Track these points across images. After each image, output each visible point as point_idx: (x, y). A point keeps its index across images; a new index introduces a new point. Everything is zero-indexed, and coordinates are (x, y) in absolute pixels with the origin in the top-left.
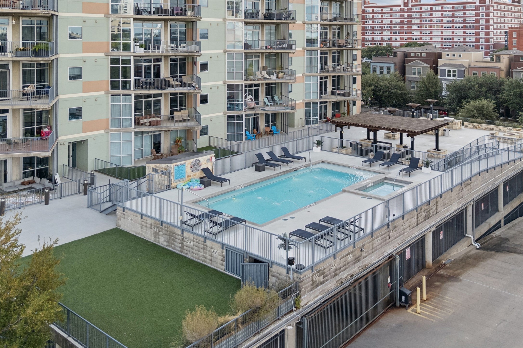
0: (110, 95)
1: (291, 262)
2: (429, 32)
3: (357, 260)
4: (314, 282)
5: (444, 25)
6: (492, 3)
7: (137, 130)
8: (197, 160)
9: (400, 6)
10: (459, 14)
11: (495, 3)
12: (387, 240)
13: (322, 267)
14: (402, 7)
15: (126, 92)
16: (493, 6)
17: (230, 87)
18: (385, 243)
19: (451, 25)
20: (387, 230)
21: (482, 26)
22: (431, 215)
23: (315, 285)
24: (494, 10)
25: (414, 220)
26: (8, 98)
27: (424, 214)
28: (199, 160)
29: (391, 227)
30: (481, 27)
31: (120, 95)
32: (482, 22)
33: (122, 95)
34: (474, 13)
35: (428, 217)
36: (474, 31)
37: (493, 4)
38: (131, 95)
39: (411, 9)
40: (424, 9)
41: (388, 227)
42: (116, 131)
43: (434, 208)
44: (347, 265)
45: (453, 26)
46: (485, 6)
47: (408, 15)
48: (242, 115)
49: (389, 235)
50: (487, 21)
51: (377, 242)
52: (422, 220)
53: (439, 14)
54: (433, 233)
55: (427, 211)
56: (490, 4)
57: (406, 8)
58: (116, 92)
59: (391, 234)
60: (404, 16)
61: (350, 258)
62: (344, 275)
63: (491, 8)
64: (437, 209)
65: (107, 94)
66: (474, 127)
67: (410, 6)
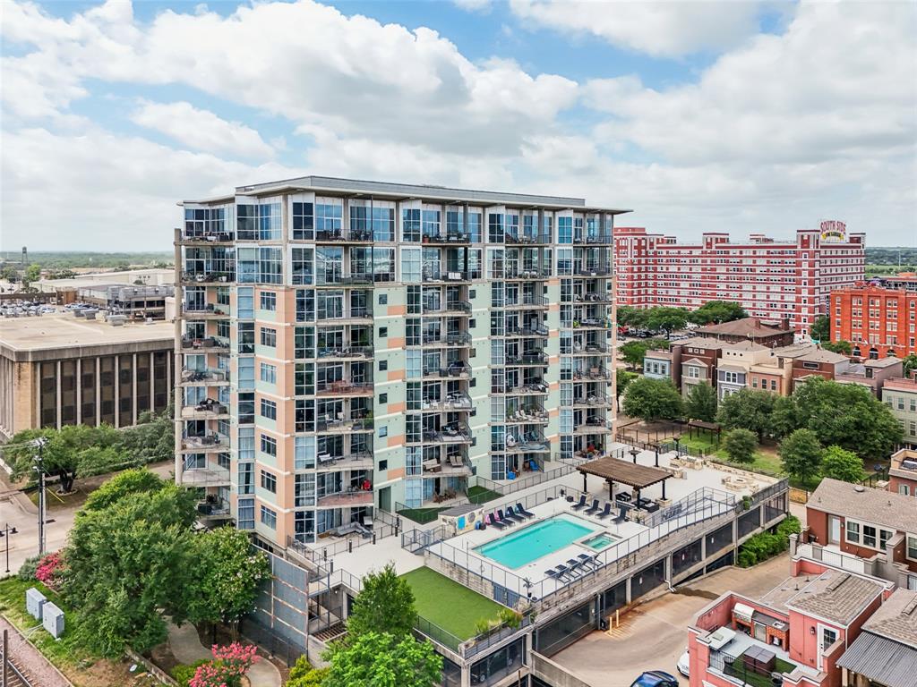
0: (406, 447)
1: (530, 595)
2: (738, 285)
3: (571, 596)
4: (543, 608)
5: (758, 277)
6: (817, 247)
7: (424, 477)
8: (472, 513)
9: (702, 248)
10: (775, 262)
11: (822, 247)
12: (593, 583)
13: (547, 599)
14: (705, 249)
15: (417, 443)
16: (819, 251)
17: (494, 429)
18: (592, 585)
19: (765, 277)
22: (629, 565)
23: (543, 610)
24: (821, 257)
25: (615, 569)
27: (623, 566)
29: (596, 574)
30: (803, 281)
31: (412, 447)
32: (805, 274)
33: (414, 447)
34: (795, 261)
35: (627, 567)
36: (794, 287)
37: (819, 249)
38: (420, 446)
39: (715, 252)
40: (732, 252)
42: (410, 478)
43: (632, 560)
44: (564, 600)
45: (768, 279)
46: (808, 252)
47: (711, 261)
48: (504, 455)
50: (811, 273)
51: (585, 585)
52: (622, 569)
53: (750, 261)
54: (632, 579)
55: (626, 562)
57: (709, 251)
58: (410, 444)
60: (706, 261)
61: (566, 594)
62: (562, 606)
63: (817, 254)
64: (635, 561)
65: (404, 446)
67: (714, 249)
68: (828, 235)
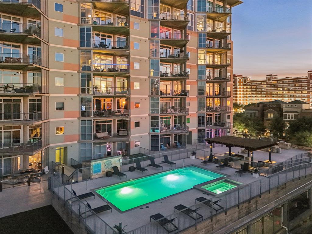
0: (80, 120)
7: (94, 142)
8: (109, 161)
12: (210, 231)
15: (88, 118)
17: (152, 118)
20: (211, 223)
22: (251, 211)
25: (236, 215)
26: (21, 120)
27: (245, 211)
28: (110, 161)
29: (214, 221)
31: (85, 120)
33: (87, 120)
34: (307, 84)
36: (306, 95)
38: (91, 120)
41: (212, 221)
42: (83, 142)
43: (254, 206)
48: (159, 135)
49: (212, 227)
52: (243, 215)
55: (248, 208)
57: (269, 82)
58: (83, 118)
59: (214, 226)
64: (256, 206)
65: (79, 119)
66: (298, 148)
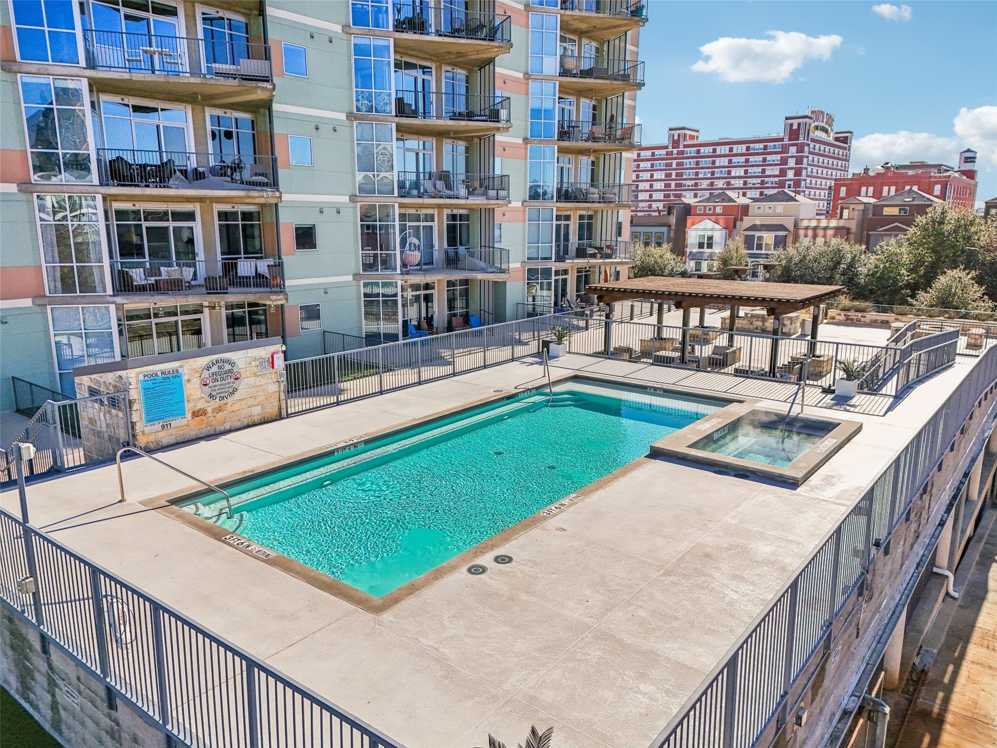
6: (808, 140)
8: (222, 361)
9: (666, 147)
10: (756, 159)
11: (812, 140)
14: (670, 149)
16: (809, 145)
19: (742, 181)
21: (790, 183)
24: (810, 153)
27: (913, 529)
30: (787, 183)
32: (790, 174)
34: (779, 158)
35: (916, 535)
37: (809, 142)
39: (683, 152)
40: (703, 151)
43: (927, 504)
45: (745, 183)
46: (796, 145)
47: (678, 164)
50: (798, 172)
53: (724, 162)
55: (918, 515)
56: (805, 141)
57: (675, 151)
60: (671, 165)
63: (806, 149)
67: (681, 148)
68: (817, 128)
